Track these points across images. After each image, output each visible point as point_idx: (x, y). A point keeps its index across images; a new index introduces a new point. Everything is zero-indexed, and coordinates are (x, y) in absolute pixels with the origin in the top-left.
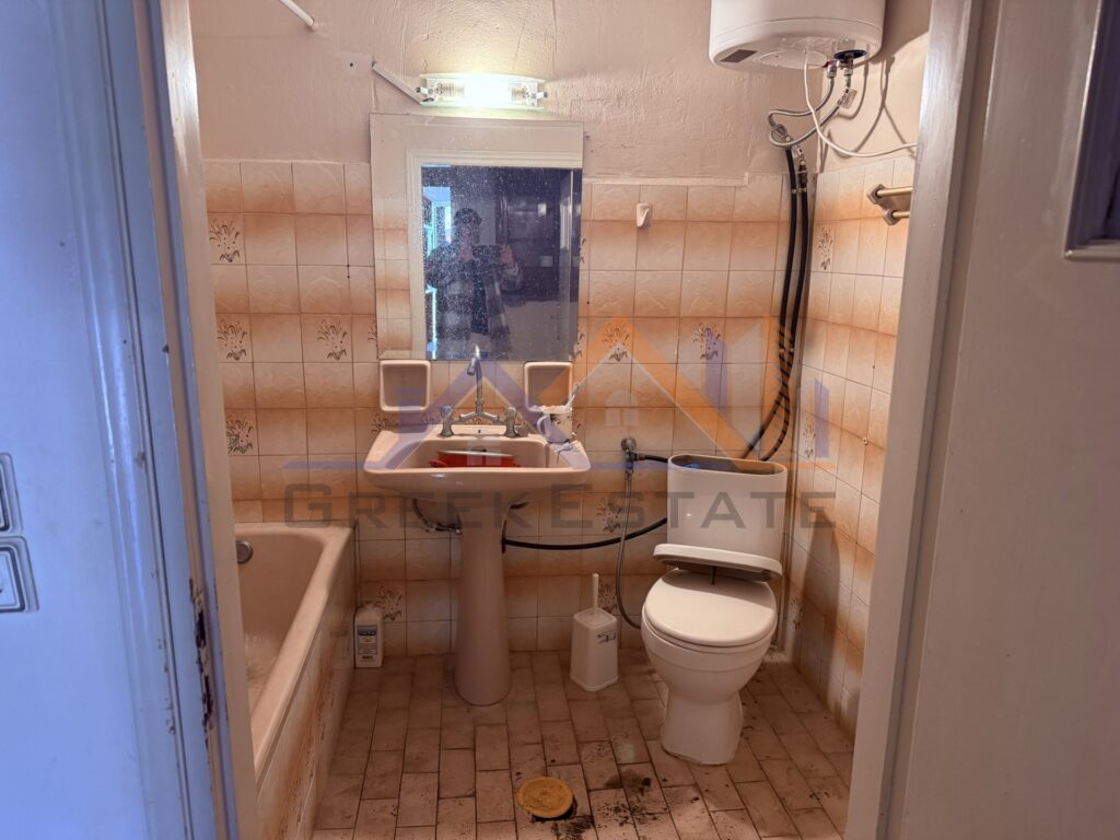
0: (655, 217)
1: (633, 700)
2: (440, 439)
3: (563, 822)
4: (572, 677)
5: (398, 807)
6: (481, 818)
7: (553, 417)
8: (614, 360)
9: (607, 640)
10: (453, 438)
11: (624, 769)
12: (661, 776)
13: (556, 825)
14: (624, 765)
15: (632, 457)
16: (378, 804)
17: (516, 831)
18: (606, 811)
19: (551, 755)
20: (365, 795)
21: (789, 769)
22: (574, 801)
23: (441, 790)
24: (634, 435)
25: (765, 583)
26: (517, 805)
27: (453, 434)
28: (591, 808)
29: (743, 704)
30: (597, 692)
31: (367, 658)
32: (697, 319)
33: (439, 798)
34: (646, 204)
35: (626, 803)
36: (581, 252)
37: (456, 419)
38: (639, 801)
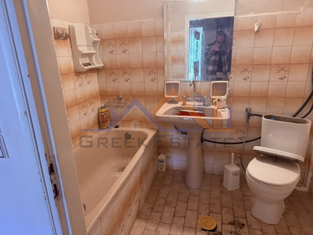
0: (262, 27)
1: (243, 195)
2: (181, 106)
3: (211, 232)
4: (224, 184)
5: (161, 216)
6: (186, 225)
7: (219, 100)
8: (244, 80)
9: (236, 175)
10: (186, 106)
11: (236, 219)
12: (249, 224)
13: (209, 233)
14: (236, 217)
15: (249, 114)
16: (156, 214)
17: (196, 232)
18: (227, 232)
19: (212, 209)
20: (153, 210)
21: (300, 232)
22: (217, 226)
23: (175, 213)
24: (251, 107)
25: (298, 164)
26: (197, 223)
27: (186, 105)
28: (222, 230)
29: (285, 204)
30: (231, 191)
31: (161, 168)
32: (278, 65)
33: (174, 216)
34: (259, 23)
35: (234, 231)
36: (233, 42)
37: (187, 100)
38: (239, 231)
